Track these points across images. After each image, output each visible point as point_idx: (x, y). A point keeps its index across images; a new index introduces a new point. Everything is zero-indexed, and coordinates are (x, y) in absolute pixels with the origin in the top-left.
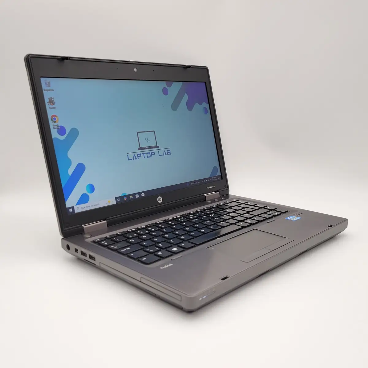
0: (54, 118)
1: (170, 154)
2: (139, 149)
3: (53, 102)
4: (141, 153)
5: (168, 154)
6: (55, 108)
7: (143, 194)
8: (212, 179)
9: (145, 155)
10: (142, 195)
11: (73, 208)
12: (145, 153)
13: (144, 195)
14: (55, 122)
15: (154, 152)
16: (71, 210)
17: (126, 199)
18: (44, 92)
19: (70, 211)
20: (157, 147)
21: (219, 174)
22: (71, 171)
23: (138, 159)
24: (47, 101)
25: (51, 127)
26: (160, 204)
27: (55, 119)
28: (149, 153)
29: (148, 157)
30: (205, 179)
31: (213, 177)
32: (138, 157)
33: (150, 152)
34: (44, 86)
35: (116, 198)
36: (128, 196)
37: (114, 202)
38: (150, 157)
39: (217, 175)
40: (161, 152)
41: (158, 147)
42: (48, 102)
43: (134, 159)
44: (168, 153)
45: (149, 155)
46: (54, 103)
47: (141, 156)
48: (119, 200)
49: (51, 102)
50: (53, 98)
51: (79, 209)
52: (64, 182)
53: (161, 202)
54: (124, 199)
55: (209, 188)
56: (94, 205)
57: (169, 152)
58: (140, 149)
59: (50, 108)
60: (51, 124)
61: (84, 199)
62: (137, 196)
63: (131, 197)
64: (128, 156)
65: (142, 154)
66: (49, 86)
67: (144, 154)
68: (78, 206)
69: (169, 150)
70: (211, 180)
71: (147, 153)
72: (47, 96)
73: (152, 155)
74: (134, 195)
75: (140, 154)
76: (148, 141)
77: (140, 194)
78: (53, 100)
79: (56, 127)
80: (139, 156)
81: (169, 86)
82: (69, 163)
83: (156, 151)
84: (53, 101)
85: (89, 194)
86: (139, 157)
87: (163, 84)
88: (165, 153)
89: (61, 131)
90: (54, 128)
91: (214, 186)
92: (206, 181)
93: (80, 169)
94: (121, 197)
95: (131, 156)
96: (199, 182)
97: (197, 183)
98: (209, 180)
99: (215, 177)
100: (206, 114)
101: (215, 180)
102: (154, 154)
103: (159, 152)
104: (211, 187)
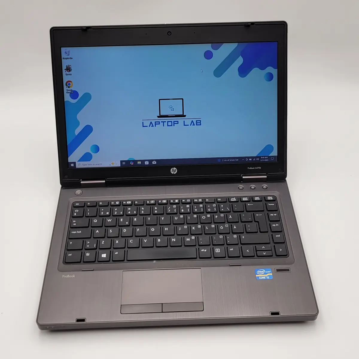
0: (69, 83)
1: (200, 125)
2: (158, 117)
3: (70, 69)
4: (160, 121)
5: (197, 125)
6: (71, 75)
7: (154, 162)
8: (260, 159)
9: (166, 124)
10: (153, 163)
11: (75, 163)
12: (165, 122)
13: (156, 163)
14: (69, 87)
15: (178, 121)
16: (72, 165)
17: (132, 164)
18: (63, 60)
19: (71, 166)
20: (183, 116)
21: (275, 153)
22: (77, 131)
23: (155, 126)
24: (64, 67)
25: (65, 91)
26: (174, 175)
27: (69, 84)
28: (172, 122)
29: (168, 126)
31: (262, 157)
32: (156, 124)
33: (173, 121)
34: (63, 55)
35: (121, 162)
36: (135, 162)
37: (118, 165)
38: (172, 126)
39: (269, 155)
40: (188, 122)
41: (185, 116)
42: (65, 70)
43: (149, 126)
44: (197, 123)
45: (170, 124)
46: (71, 70)
47: (159, 124)
48: (124, 163)
49: (68, 69)
50: (71, 66)
51: (80, 165)
52: (70, 139)
53: (175, 173)
54: (131, 163)
55: (251, 168)
56: (96, 164)
57: (199, 123)
58: (160, 116)
59: (67, 75)
60: (65, 88)
61: (87, 157)
62: (147, 163)
63: (139, 163)
64: (143, 122)
65: (162, 122)
66: (68, 55)
67: (164, 122)
68: (79, 162)
69: (200, 121)
70: (258, 159)
71: (168, 122)
72: (65, 64)
73: (174, 124)
74: (143, 161)
75: (159, 122)
76: (172, 109)
77: (150, 161)
78: (70, 67)
79: (69, 91)
80: (157, 123)
81: (216, 49)
82: (78, 124)
83: (181, 120)
84: (71, 68)
85: (93, 154)
87: (208, 47)
88: (193, 123)
89: (74, 95)
90: (67, 93)
91: (260, 168)
92: (250, 159)
93: (88, 130)
94: (128, 162)
95: (147, 123)
96: (237, 160)
97: (234, 160)
98: (254, 160)
99: (266, 156)
100: (270, 81)
101: (266, 160)
102: (178, 123)
103: (184, 121)
104: (254, 168)
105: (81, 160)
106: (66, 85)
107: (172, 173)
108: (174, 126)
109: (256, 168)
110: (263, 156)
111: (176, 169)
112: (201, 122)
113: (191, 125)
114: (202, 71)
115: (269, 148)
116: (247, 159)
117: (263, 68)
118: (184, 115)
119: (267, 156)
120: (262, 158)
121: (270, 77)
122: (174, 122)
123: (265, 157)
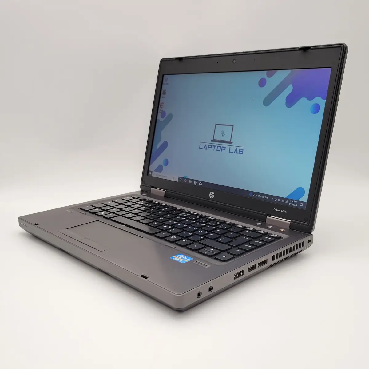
2: (212, 141)
4: (212, 145)
5: (239, 153)
6: (165, 97)
8: (289, 202)
9: (216, 148)
10: (200, 184)
11: (152, 172)
12: (216, 146)
14: (161, 108)
15: (225, 147)
16: (150, 173)
21: (305, 199)
22: (159, 145)
24: (162, 91)
26: (211, 199)
27: (162, 105)
28: (220, 147)
29: (217, 150)
30: (278, 198)
31: (292, 200)
32: (209, 147)
33: (222, 146)
35: (180, 177)
36: (188, 179)
37: (177, 180)
38: (220, 151)
39: (299, 200)
40: (233, 149)
41: (232, 143)
42: (163, 93)
43: (204, 149)
44: (240, 151)
45: (219, 149)
46: (165, 94)
48: (181, 179)
50: (166, 90)
51: (155, 174)
55: (277, 210)
56: (164, 176)
58: (213, 140)
59: (162, 97)
60: (159, 109)
61: (160, 168)
62: (195, 183)
63: (190, 181)
64: (200, 144)
65: (213, 146)
66: (167, 81)
68: (155, 172)
69: (243, 149)
70: (286, 202)
71: (218, 147)
72: (164, 88)
73: (222, 149)
74: (193, 181)
75: (211, 146)
76: (223, 134)
77: (198, 182)
80: (210, 147)
81: (270, 76)
82: (160, 139)
83: (227, 146)
85: (163, 167)
86: (209, 148)
87: (263, 74)
88: (237, 151)
89: (163, 114)
90: (160, 112)
91: (286, 212)
92: (279, 200)
93: (165, 145)
94: (183, 178)
95: (203, 146)
96: (267, 198)
97: (264, 197)
98: (283, 201)
99: (295, 200)
100: (316, 113)
101: (295, 205)
102: (225, 149)
103: (230, 148)
104: (280, 211)
105: (156, 170)
107: (210, 197)
109: (282, 211)
110: (293, 200)
111: (214, 194)
112: (243, 150)
113: (234, 153)
114: (254, 99)
115: (300, 191)
116: (276, 199)
117: (310, 98)
118: (231, 141)
119: (296, 201)
120: (291, 201)
121: (316, 109)
122: (222, 147)
123: (294, 200)
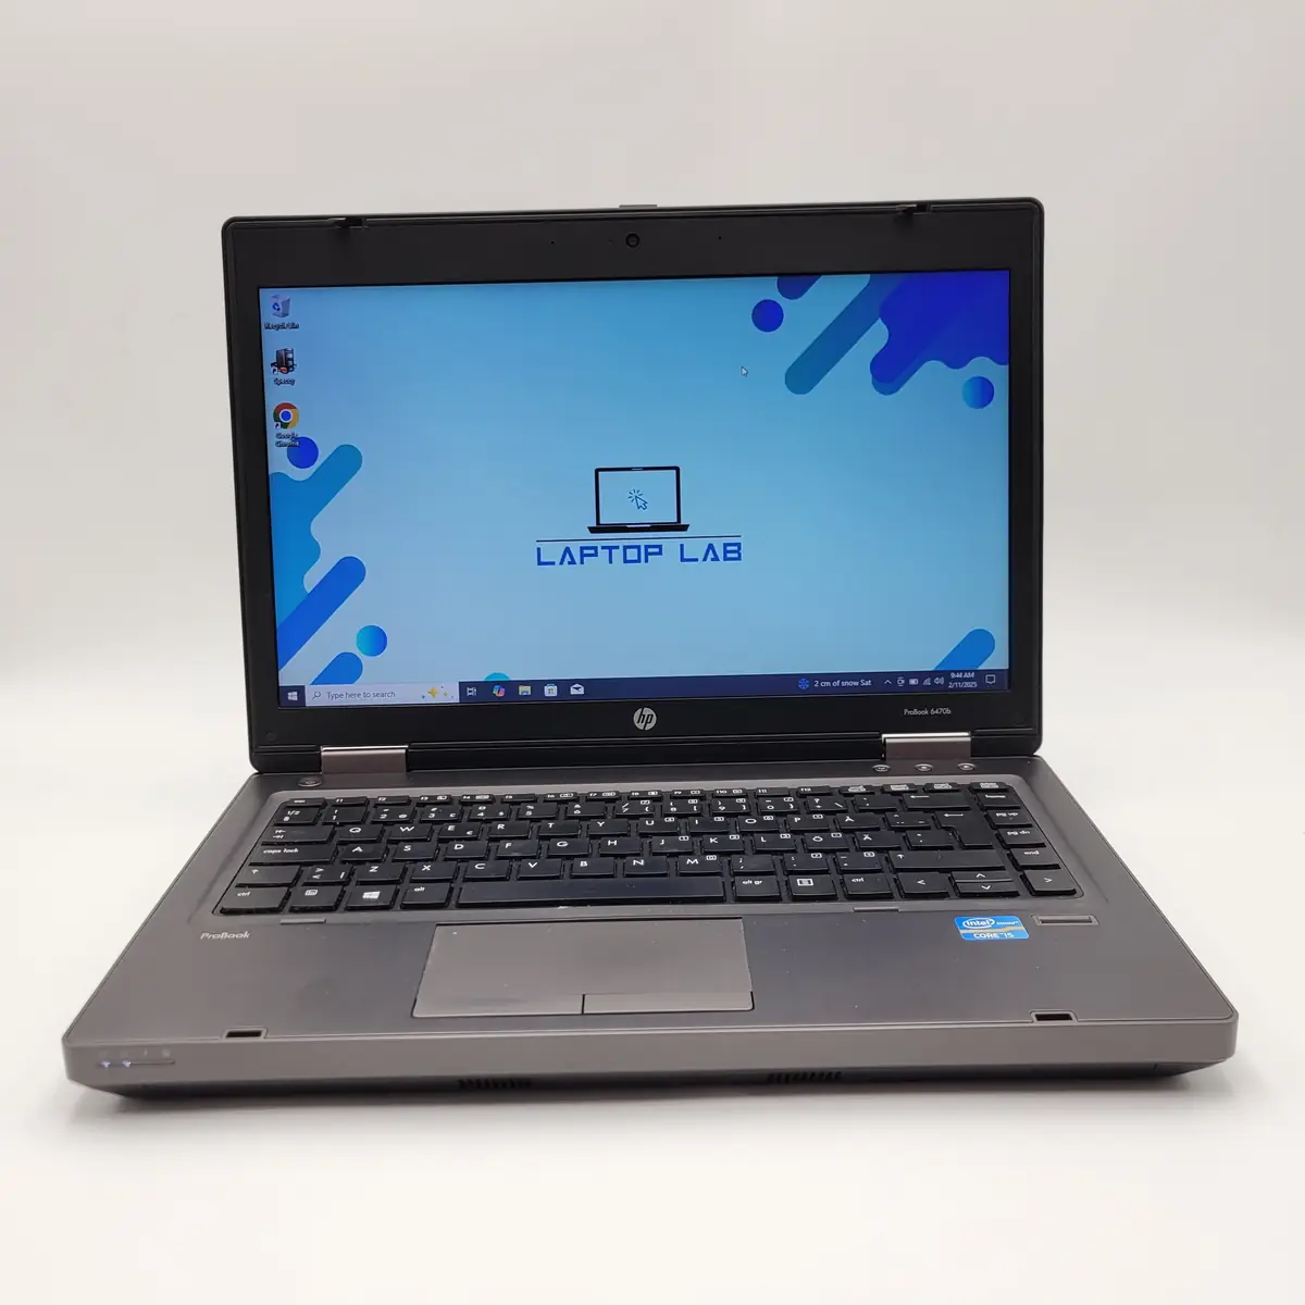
0: (284, 413)
1: (739, 558)
2: (592, 530)
3: (290, 363)
4: (599, 544)
5: (726, 559)
6: (292, 382)
7: (577, 689)
8: (948, 680)
9: (618, 555)
10: (573, 692)
11: (300, 690)
12: (617, 547)
13: (582, 691)
14: (285, 426)
15: (660, 547)
16: (293, 696)
17: (501, 695)
18: (265, 332)
19: (290, 698)
20: (678, 527)
21: (998, 659)
22: (312, 579)
23: (582, 563)
24: (269, 357)
25: (272, 440)
26: (643, 733)
27: (287, 416)
28: (638, 547)
29: (626, 561)
30: (908, 675)
31: (956, 672)
32: (583, 556)
33: (642, 543)
34: (268, 315)
35: (463, 686)
36: (511, 686)
37: (452, 696)
38: (639, 561)
39: (980, 668)
40: (696, 548)
41: (685, 528)
42: (273, 365)
43: (561, 563)
44: (726, 552)
45: (632, 554)
46: (292, 366)
47: (596, 555)
48: (472, 692)
49: (284, 363)
50: (292, 352)
51: (320, 697)
52: (284, 608)
53: (649, 727)
54: (495, 692)
55: (915, 712)
56: (376, 695)
57: (733, 552)
58: (598, 529)
59: (278, 382)
60: (272, 429)
61: (344, 669)
62: (551, 691)
63: (525, 690)
64: (539, 549)
65: (603, 548)
66: (285, 315)
67: (610, 548)
68: (318, 687)
69: (739, 545)
70: (939, 681)
71: (625, 548)
72: (272, 343)
73: (647, 554)
74: (538, 685)
75: (595, 548)
76: (640, 503)
77: (564, 685)
78: (290, 356)
79: (285, 441)
80: (588, 552)
81: (793, 293)
82: (313, 552)
83: (670, 541)
84: (292, 360)
85: (365, 659)
86: (585, 559)
87: (768, 289)
88: (714, 552)
89: (303, 451)
90: (279, 445)
91: (948, 711)
92: (913, 682)
93: (348, 574)
94: (484, 686)
95: (553, 552)
96: (868, 683)
97: (856, 684)
98: (927, 682)
99: (967, 671)
100: (984, 406)
101: (968, 685)
102: (660, 553)
103: (682, 546)
104: (926, 712)
105: (322, 679)
106: (276, 419)
107: (640, 726)
108: (646, 561)
109: (933, 712)
110: (960, 672)
111: (652, 712)
112: (740, 548)
113: (705, 559)
114: (744, 372)
115: (979, 641)
116: (903, 682)
117: (956, 362)
118: (682, 523)
119: (971, 671)
120: (953, 675)
121: (983, 393)
122: (647, 547)
123: (964, 672)
